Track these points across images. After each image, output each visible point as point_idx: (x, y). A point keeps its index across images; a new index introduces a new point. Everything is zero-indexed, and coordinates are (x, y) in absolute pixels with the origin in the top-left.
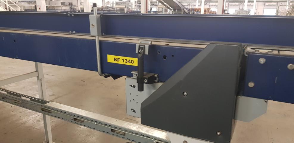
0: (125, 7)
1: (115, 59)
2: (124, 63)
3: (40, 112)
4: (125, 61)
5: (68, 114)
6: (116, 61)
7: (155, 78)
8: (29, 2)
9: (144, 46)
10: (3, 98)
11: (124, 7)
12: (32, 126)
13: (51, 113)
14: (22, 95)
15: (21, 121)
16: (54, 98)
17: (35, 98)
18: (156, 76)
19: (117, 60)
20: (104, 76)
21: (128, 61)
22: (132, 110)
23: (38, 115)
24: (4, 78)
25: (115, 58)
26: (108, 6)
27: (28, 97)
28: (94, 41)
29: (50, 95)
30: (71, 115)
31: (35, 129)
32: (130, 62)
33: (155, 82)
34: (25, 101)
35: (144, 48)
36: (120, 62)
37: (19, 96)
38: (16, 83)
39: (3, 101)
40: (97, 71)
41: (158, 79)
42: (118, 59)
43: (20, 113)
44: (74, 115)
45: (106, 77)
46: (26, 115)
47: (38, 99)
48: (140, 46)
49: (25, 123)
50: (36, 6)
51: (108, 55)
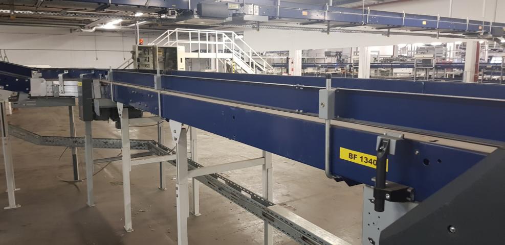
0: (434, 56)
1: (350, 156)
2: (363, 164)
3: (261, 218)
4: (364, 160)
5: (295, 228)
6: (352, 158)
7: (409, 195)
8: (280, 53)
9: (389, 141)
10: (219, 189)
11: (432, 56)
12: (250, 236)
13: (273, 221)
14: (243, 189)
15: (238, 226)
16: (288, 200)
17: (257, 196)
18: (409, 190)
19: (353, 156)
20: (335, 179)
21: (368, 160)
22: (370, 239)
23: (260, 223)
24: (230, 160)
25: (350, 154)
26: (403, 55)
27: (249, 192)
28: (323, 126)
29: (283, 195)
30: (299, 231)
31: (253, 242)
32: (371, 163)
33: (408, 201)
34: (244, 197)
35: (387, 144)
36: (357, 161)
37: (239, 189)
38: (242, 169)
39: (220, 193)
40: (323, 168)
41: (413, 196)
42: (355, 155)
43: (240, 213)
44: (304, 231)
45: (338, 180)
46: (247, 219)
47: (261, 198)
48: (382, 140)
49: (242, 230)
50: (288, 59)
51: (341, 148)
